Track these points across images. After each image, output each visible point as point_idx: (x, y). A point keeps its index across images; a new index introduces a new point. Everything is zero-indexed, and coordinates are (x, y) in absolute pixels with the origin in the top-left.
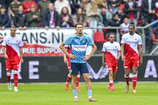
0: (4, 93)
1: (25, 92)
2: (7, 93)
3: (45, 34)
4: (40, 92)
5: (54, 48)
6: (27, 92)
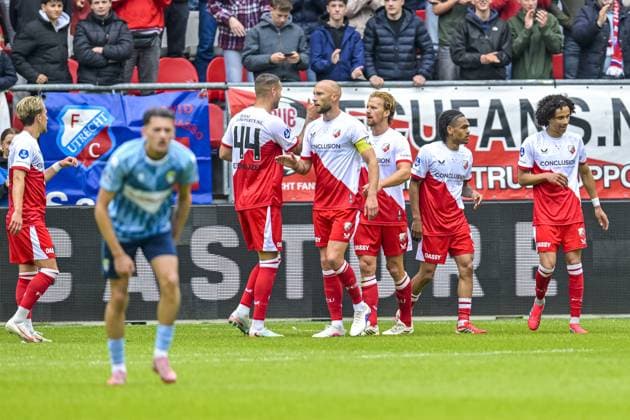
0: (408, 358)
1: (496, 352)
2: (423, 359)
3: (585, 108)
4: (561, 354)
5: (621, 167)
6: (509, 354)
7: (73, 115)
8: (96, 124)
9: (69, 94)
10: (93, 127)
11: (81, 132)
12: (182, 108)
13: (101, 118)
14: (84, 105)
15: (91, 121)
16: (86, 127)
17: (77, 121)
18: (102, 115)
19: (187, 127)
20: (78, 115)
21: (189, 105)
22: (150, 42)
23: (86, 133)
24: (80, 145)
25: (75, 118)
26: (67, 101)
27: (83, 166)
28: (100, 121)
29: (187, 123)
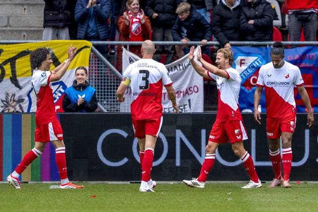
7: (241, 60)
8: (255, 65)
9: (240, 48)
10: (253, 67)
11: (246, 70)
12: (309, 55)
13: (258, 62)
14: (248, 54)
15: (252, 63)
16: (249, 67)
17: (244, 63)
18: (258, 60)
19: (311, 67)
20: (244, 60)
21: (313, 54)
22: (308, 18)
23: (249, 71)
24: (245, 77)
25: (243, 62)
26: (238, 52)
27: (246, 90)
28: (257, 63)
29: (311, 65)
